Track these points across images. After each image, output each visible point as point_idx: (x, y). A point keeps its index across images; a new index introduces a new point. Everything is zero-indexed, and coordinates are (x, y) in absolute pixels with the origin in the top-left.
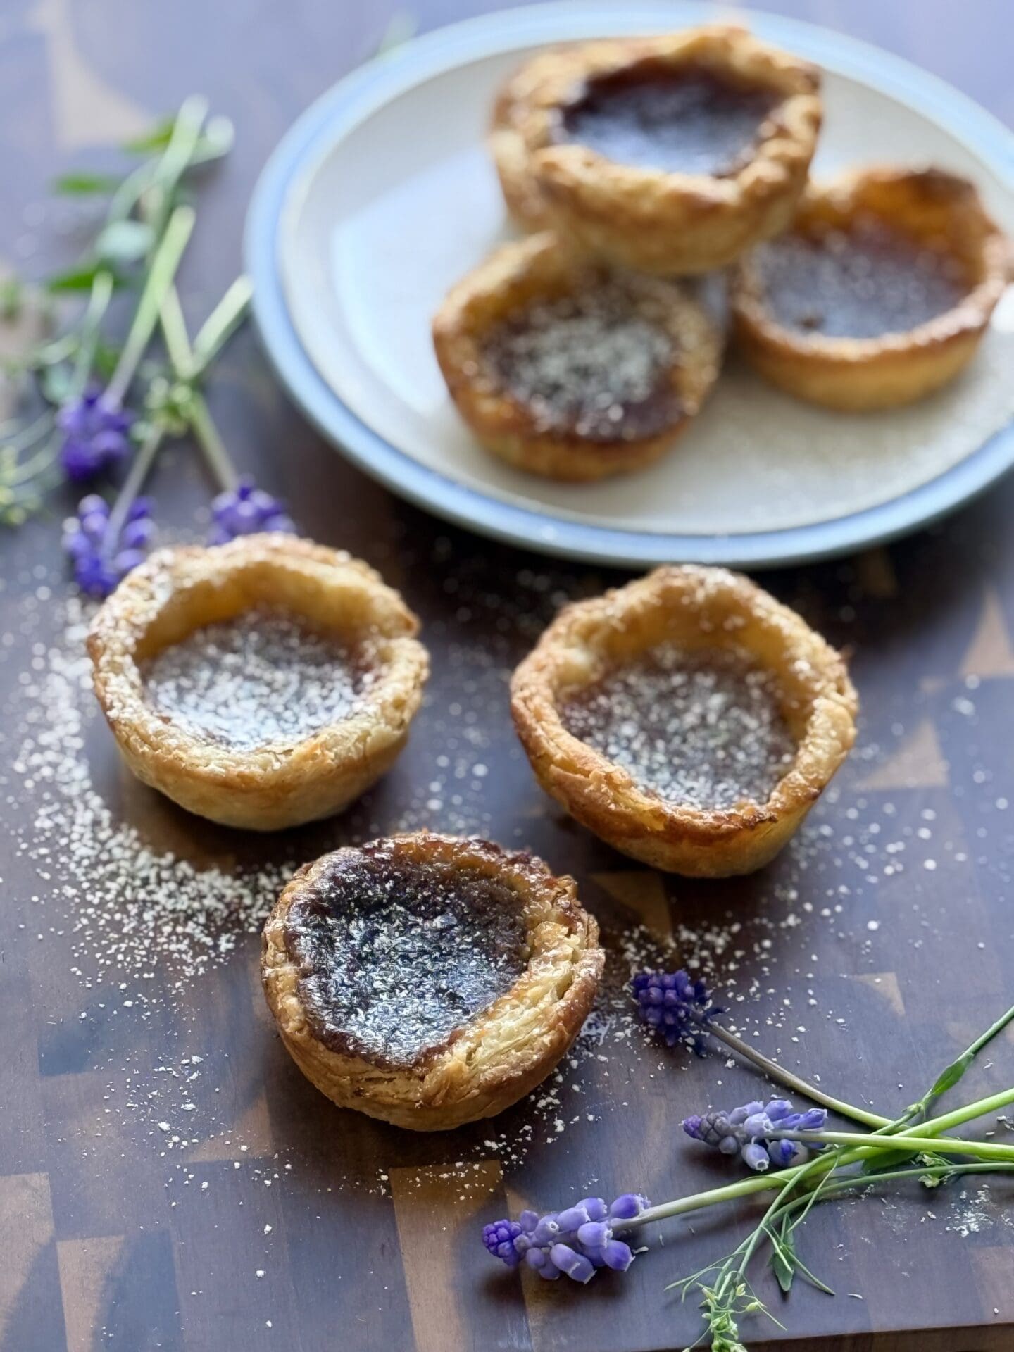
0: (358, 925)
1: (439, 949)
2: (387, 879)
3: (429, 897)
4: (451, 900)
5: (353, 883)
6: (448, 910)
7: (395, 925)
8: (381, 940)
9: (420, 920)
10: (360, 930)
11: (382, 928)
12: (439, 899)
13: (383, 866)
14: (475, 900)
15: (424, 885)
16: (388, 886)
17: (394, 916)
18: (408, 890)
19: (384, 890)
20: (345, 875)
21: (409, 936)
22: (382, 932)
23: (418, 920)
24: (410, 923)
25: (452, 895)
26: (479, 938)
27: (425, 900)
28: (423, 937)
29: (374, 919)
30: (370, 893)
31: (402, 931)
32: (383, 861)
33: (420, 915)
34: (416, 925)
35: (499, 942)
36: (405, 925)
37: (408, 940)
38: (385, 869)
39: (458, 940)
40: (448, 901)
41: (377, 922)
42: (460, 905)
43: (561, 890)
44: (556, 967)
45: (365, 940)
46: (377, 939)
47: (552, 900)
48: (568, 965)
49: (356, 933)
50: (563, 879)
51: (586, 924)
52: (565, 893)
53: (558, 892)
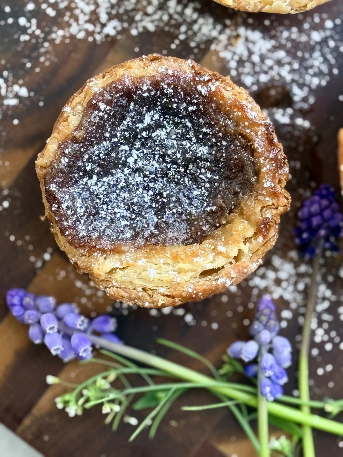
0: (153, 116)
1: (186, 167)
2: (193, 104)
3: (209, 134)
4: (221, 145)
5: (167, 94)
6: (215, 148)
7: (177, 131)
8: (161, 133)
9: (194, 140)
10: (152, 119)
11: (168, 127)
12: (214, 140)
13: (197, 96)
14: (231, 160)
15: (211, 126)
16: (191, 108)
17: (181, 126)
18: (201, 120)
19: (186, 109)
20: (166, 87)
21: (179, 143)
22: (166, 129)
23: (193, 139)
24: (188, 136)
25: (224, 143)
26: (215, 181)
27: (206, 134)
28: (185, 152)
29: (167, 118)
30: (174, 106)
31: (178, 137)
32: (200, 93)
33: (197, 137)
34: (190, 140)
35: (219, 196)
36: (183, 135)
37: (176, 146)
38: (197, 99)
39: (203, 170)
40: (219, 144)
41: (167, 122)
42: (223, 153)
43: (276, 205)
44: (214, 260)
45: (149, 128)
46: (158, 132)
47: (264, 207)
48: (224, 263)
49: (147, 120)
50: (285, 197)
51: (267, 239)
52: (276, 208)
53: (273, 204)
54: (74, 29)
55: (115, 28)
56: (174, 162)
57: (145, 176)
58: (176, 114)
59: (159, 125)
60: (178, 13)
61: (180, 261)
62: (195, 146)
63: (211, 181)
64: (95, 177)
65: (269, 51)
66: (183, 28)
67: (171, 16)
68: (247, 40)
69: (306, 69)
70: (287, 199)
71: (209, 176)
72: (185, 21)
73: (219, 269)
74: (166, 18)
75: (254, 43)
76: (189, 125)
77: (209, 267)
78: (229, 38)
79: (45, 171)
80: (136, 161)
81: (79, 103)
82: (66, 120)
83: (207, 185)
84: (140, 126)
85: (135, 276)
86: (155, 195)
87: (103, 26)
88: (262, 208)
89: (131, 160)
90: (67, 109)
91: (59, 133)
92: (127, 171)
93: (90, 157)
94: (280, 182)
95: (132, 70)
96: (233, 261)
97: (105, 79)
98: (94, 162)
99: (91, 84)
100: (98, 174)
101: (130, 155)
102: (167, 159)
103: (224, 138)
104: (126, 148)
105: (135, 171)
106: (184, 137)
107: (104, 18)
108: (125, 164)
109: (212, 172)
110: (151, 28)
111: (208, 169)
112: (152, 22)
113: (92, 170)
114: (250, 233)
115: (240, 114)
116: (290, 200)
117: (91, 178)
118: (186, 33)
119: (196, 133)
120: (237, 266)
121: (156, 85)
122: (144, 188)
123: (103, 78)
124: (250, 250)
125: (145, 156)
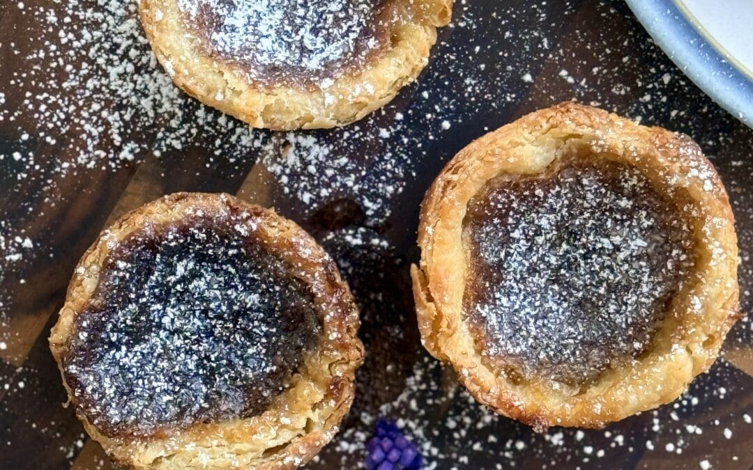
0: (186, 266)
1: (235, 322)
2: (233, 247)
3: (257, 280)
4: (274, 290)
5: (199, 240)
6: (268, 295)
7: (218, 279)
8: (199, 284)
9: (240, 288)
10: (186, 270)
11: (206, 276)
12: (264, 286)
13: (236, 238)
14: (287, 309)
15: (258, 271)
16: (231, 252)
17: (222, 272)
18: (245, 264)
19: (225, 254)
20: (196, 231)
21: (224, 293)
22: (205, 278)
23: (239, 287)
24: (233, 284)
25: (277, 288)
26: (273, 335)
27: (253, 280)
28: (231, 304)
29: (203, 266)
30: (210, 252)
31: (220, 286)
32: (239, 234)
33: (244, 284)
34: (236, 288)
35: (279, 353)
36: (226, 283)
37: (220, 297)
38: (236, 241)
39: (256, 323)
40: (271, 290)
41: (205, 270)
42: (277, 301)
43: (346, 358)
44: (277, 435)
45: (183, 280)
46: (195, 283)
47: (333, 363)
48: (291, 437)
49: (180, 270)
50: (357, 348)
51: (340, 402)
52: (347, 363)
53: (343, 359)
54: (82, 158)
55: (132, 151)
56: (220, 317)
57: (186, 338)
58: (214, 259)
59: (195, 275)
60: (208, 124)
61: (236, 440)
62: (243, 296)
63: (267, 335)
64: (124, 348)
65: (327, 157)
66: (218, 142)
67: (200, 128)
68: (298, 146)
69: (377, 175)
70: (360, 351)
71: (264, 329)
72: (219, 132)
73: (285, 445)
74: (194, 131)
75: (308, 150)
76: (233, 270)
77: (272, 444)
78: (276, 148)
79: (61, 349)
80: (173, 321)
81: (94, 262)
82: (80, 285)
83: (264, 340)
84: (172, 279)
85: (185, 465)
86: (201, 359)
87: (119, 149)
88: (330, 365)
89: (166, 321)
90: (80, 270)
91: (73, 301)
92: (163, 334)
93: (115, 326)
94: (349, 330)
95: (153, 217)
96: (303, 433)
97: (122, 230)
98: (120, 331)
99: (105, 238)
100: (127, 344)
101: (165, 314)
102: (211, 314)
103: (276, 283)
104: (159, 306)
105: (172, 333)
106: (228, 285)
107: (117, 140)
108: (160, 326)
109: (268, 324)
110: (177, 145)
111: (263, 321)
112: (177, 138)
113: (119, 340)
114: (319, 396)
115: (291, 253)
116: (363, 351)
117: (119, 349)
118: (221, 147)
119: (242, 279)
120: (307, 439)
121: (184, 231)
122: (186, 352)
123: (120, 228)
124: (321, 417)
125: (183, 315)
